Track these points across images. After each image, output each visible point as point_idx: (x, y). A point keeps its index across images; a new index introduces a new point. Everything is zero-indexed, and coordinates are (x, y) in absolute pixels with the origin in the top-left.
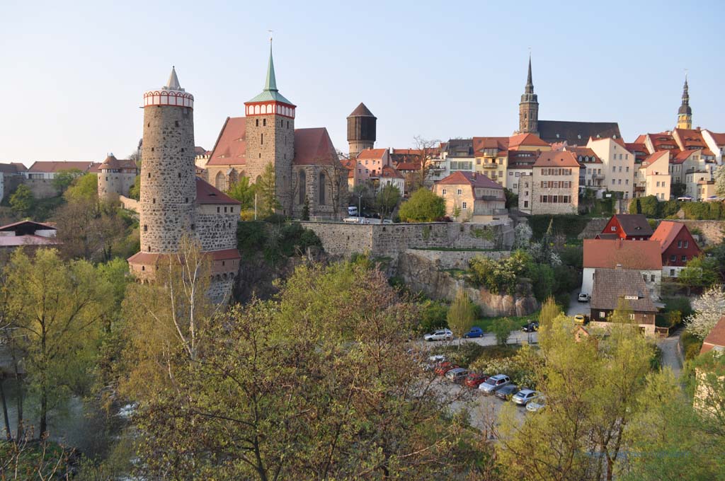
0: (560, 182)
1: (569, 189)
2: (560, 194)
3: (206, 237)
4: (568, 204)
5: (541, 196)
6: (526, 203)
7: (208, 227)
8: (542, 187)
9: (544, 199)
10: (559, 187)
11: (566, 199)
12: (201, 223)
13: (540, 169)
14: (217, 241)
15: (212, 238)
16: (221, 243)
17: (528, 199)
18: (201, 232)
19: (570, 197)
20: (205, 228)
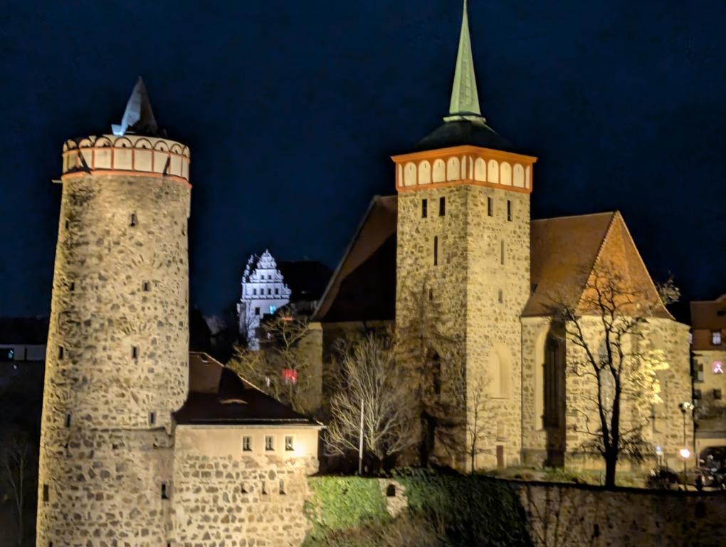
3: (206, 519)
7: (213, 490)
12: (191, 479)
14: (238, 530)
15: (226, 520)
16: (253, 535)
18: (192, 505)
20: (203, 494)
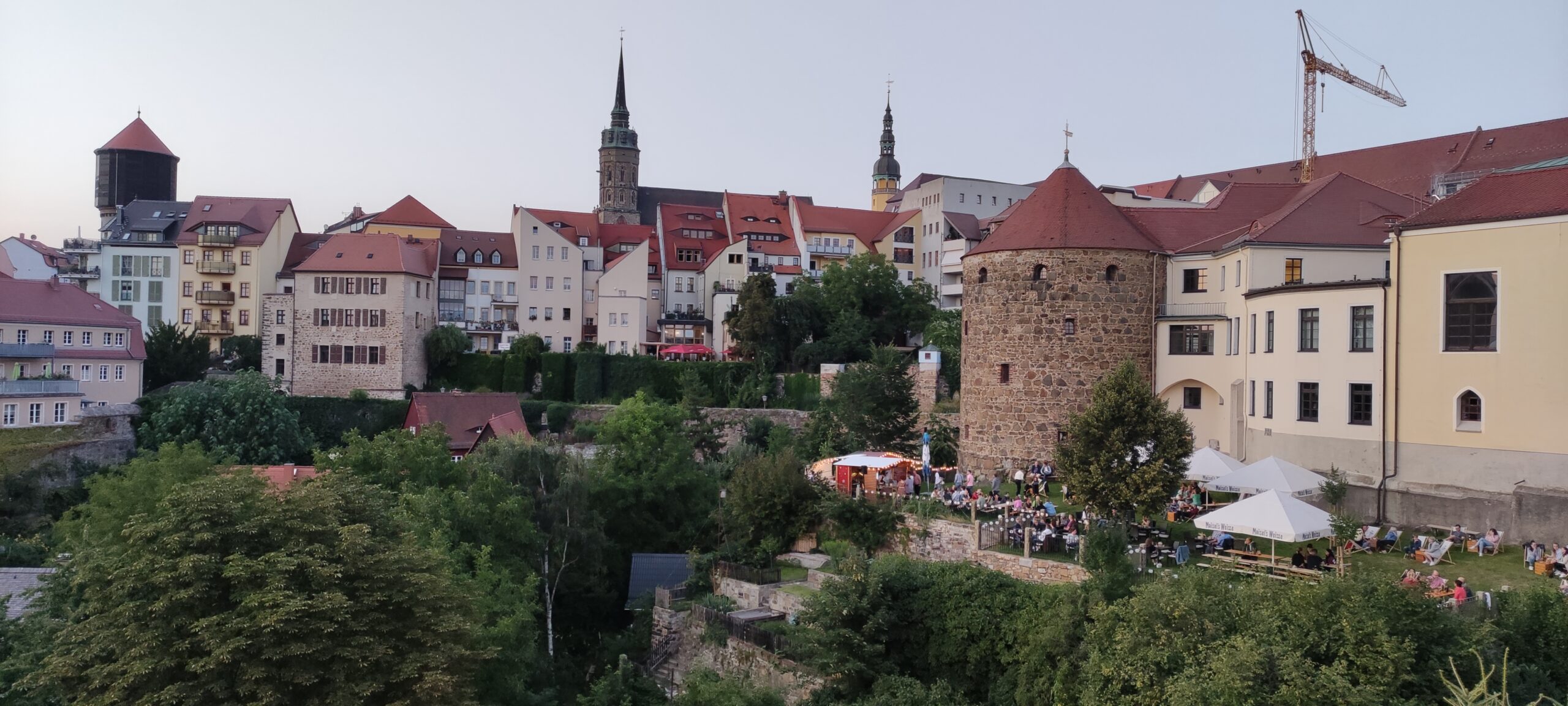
0: (358, 312)
1: (379, 329)
2: (360, 343)
4: (378, 367)
5: (315, 348)
6: (280, 364)
8: (316, 323)
9: (324, 354)
10: (357, 324)
11: (375, 356)
13: (311, 277)
17: (283, 353)
19: (383, 349)
